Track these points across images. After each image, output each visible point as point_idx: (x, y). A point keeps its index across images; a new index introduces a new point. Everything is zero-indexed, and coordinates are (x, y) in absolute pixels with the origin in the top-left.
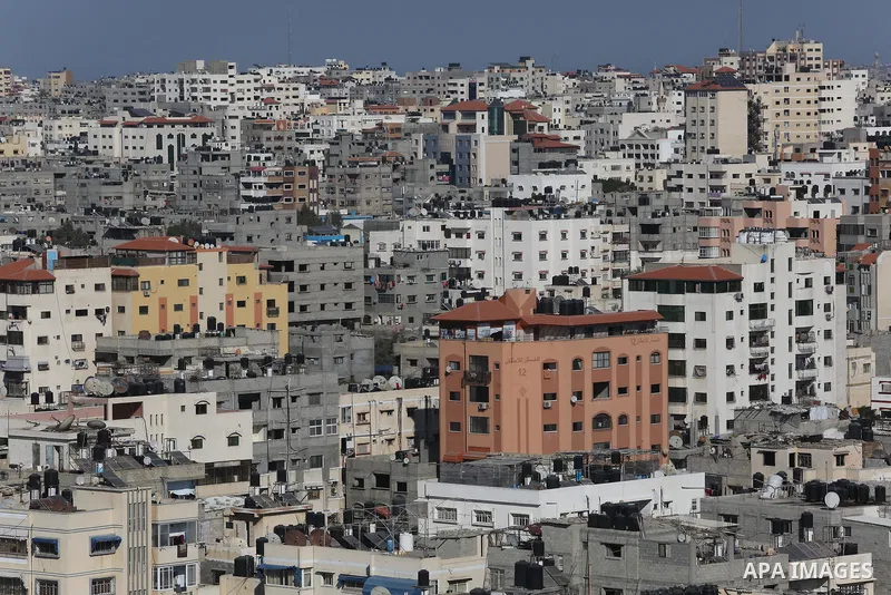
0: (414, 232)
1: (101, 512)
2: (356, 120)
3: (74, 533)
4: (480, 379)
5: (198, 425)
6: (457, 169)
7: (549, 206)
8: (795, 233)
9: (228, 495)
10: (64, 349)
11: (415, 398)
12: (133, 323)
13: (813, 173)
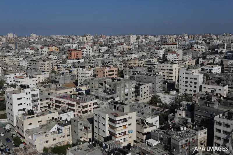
0: (66, 45)
1: (47, 62)
2: (63, 38)
3: (46, 63)
4: (70, 54)
5: (53, 57)
6: (69, 41)
7: (74, 44)
8: (89, 45)
9: (55, 61)
10: (45, 52)
11: (67, 55)
12: (49, 51)
13: (90, 42)
